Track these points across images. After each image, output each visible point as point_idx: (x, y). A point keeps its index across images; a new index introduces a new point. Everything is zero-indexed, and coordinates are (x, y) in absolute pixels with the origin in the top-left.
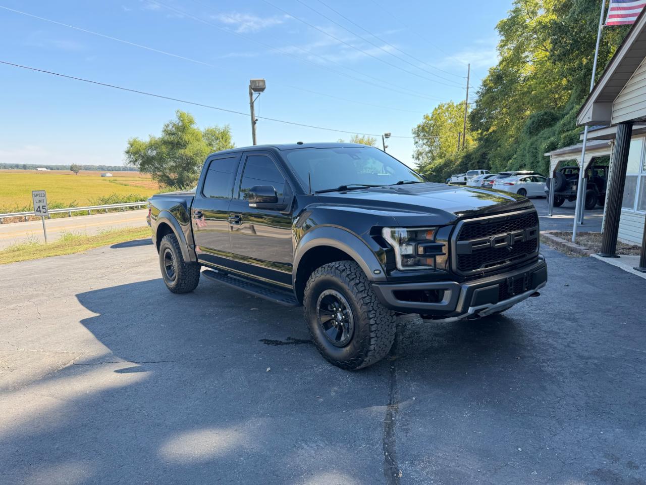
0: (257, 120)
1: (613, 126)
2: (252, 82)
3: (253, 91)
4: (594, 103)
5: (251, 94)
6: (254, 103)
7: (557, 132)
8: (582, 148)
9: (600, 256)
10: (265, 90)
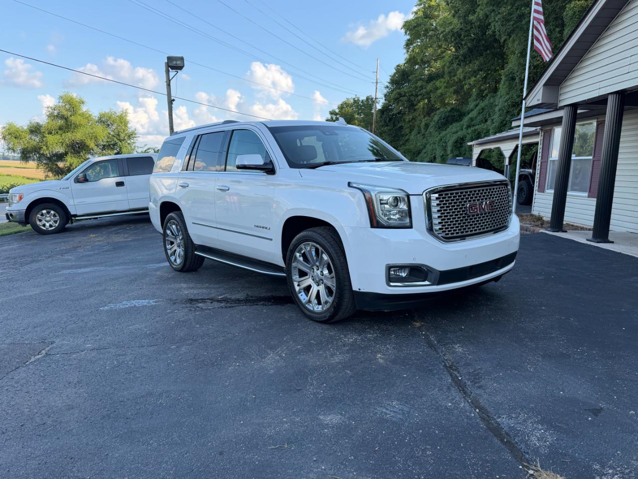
0: (174, 100)
1: (562, 108)
2: (169, 58)
3: (170, 69)
4: (543, 85)
5: (168, 72)
6: (171, 81)
7: (465, 127)
8: (519, 134)
9: (549, 231)
10: (184, 69)
